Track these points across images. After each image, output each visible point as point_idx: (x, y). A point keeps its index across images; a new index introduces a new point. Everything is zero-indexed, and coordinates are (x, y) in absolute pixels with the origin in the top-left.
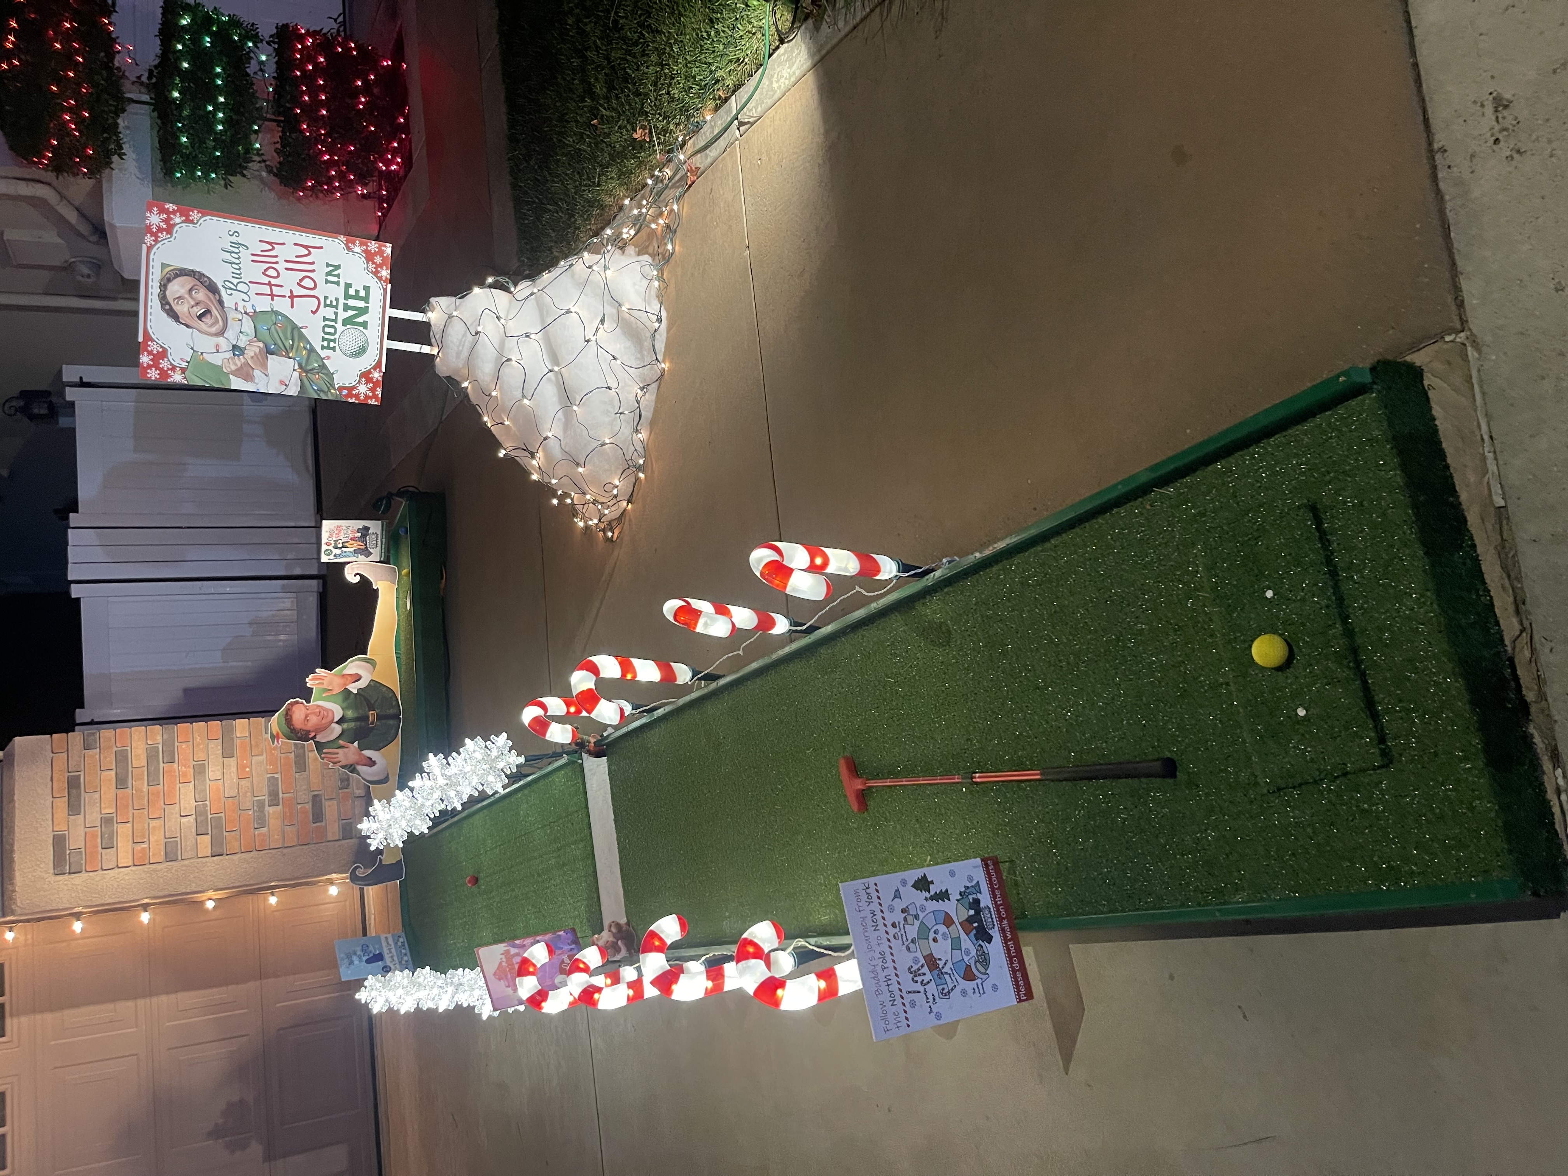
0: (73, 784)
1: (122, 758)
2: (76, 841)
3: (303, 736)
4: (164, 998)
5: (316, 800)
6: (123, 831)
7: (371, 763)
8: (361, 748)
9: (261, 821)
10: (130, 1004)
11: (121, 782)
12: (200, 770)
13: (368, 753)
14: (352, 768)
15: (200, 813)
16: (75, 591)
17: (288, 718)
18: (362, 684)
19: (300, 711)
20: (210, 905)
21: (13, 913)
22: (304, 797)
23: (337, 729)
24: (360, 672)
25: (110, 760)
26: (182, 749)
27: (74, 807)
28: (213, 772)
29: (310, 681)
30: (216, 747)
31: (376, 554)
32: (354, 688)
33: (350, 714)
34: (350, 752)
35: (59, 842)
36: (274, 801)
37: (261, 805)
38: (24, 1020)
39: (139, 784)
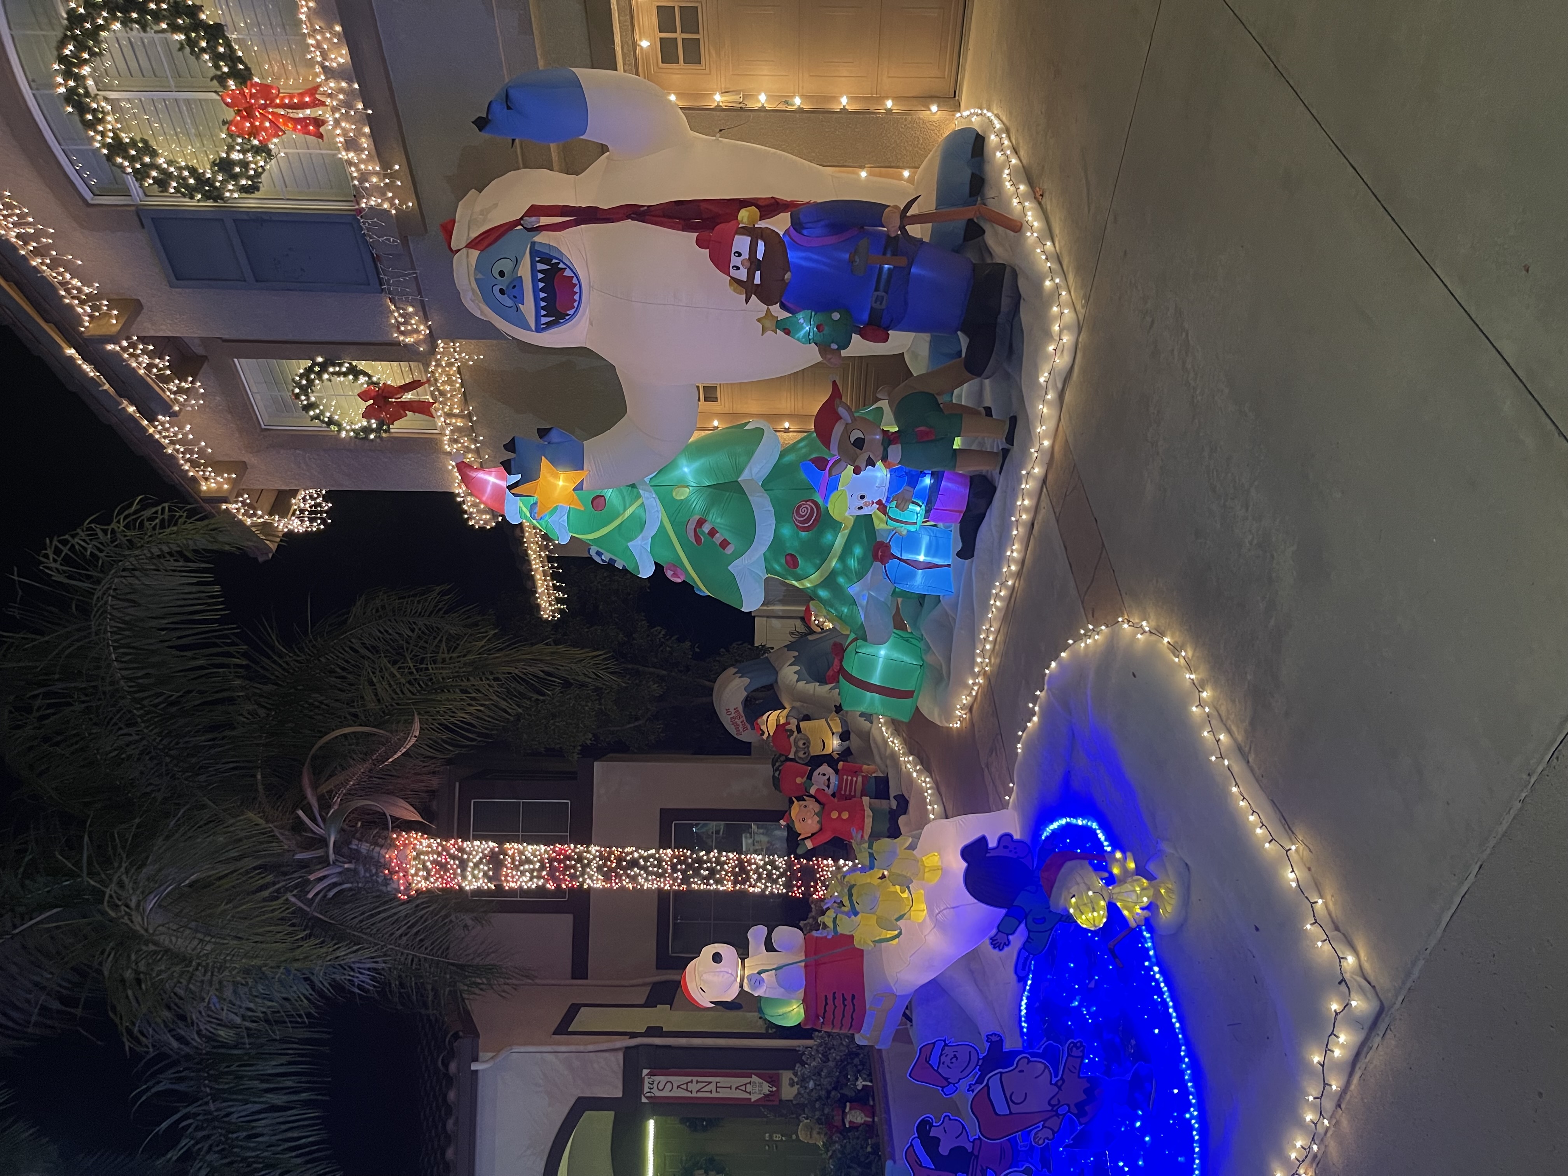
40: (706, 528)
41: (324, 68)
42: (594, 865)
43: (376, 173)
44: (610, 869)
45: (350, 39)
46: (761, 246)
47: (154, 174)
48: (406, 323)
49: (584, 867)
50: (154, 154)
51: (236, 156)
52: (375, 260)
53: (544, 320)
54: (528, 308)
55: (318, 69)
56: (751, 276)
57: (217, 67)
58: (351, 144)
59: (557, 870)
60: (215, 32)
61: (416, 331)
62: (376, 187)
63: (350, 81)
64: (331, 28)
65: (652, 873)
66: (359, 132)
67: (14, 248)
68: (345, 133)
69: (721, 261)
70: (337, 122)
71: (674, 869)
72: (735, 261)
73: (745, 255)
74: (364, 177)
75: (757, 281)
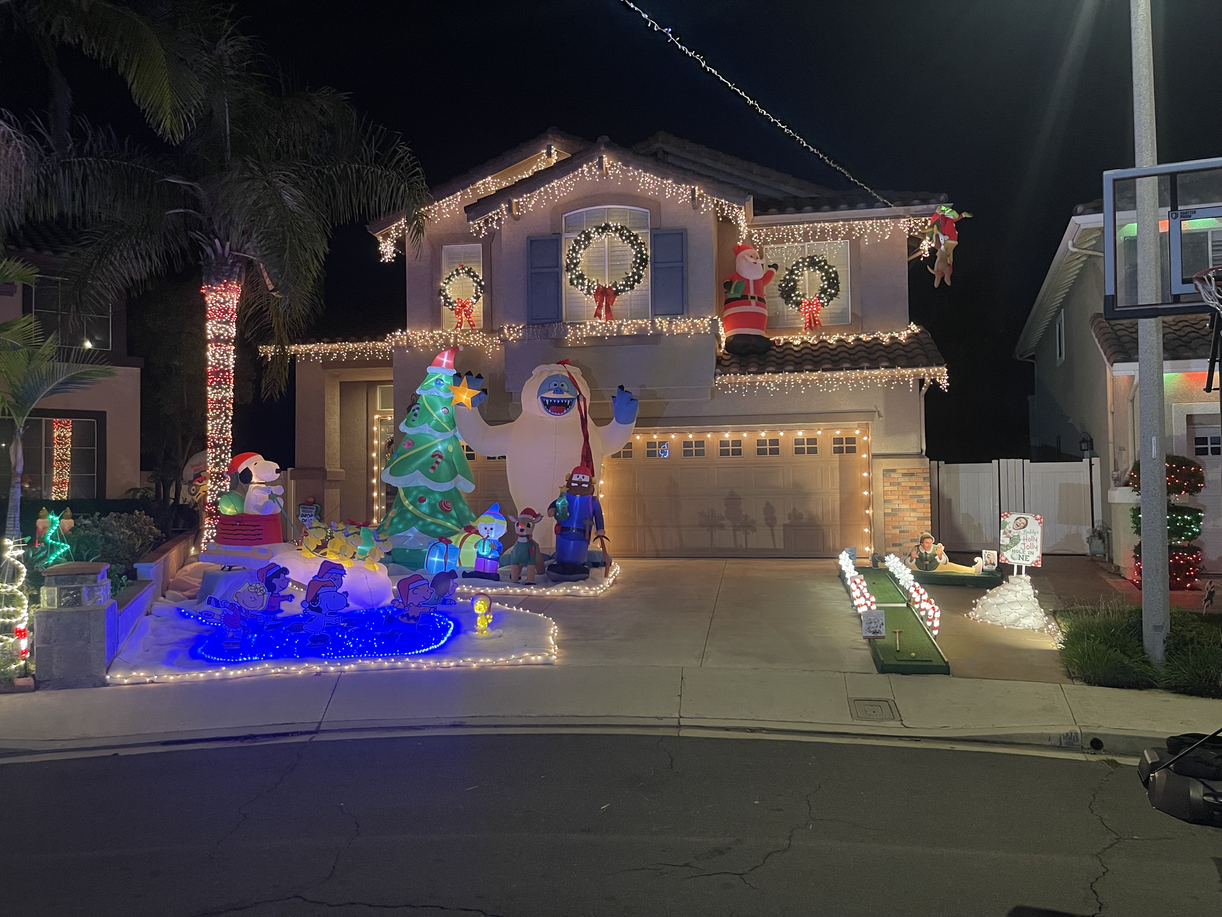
0: (912, 474)
1: (920, 488)
2: (893, 475)
3: (922, 540)
4: (838, 497)
5: (900, 545)
6: (896, 488)
7: (911, 561)
8: (916, 558)
9: (895, 528)
10: (838, 487)
11: (911, 488)
12: (914, 510)
13: (915, 560)
14: (910, 555)
15: (899, 510)
16: (995, 462)
17: (929, 537)
18: (938, 560)
19: (931, 541)
20: (867, 512)
21: (873, 458)
22: (901, 541)
23: (923, 552)
24: (942, 560)
25: (919, 484)
26: (922, 505)
27: (904, 475)
28: (912, 514)
29: (940, 544)
30: (922, 515)
31: (986, 568)
32: (937, 557)
33: (928, 556)
34: (915, 555)
35: (894, 471)
36: (900, 532)
37: (900, 528)
38: (838, 459)
39: (911, 493)
40: (439, 460)
41: (622, 324)
42: (227, 394)
43: (582, 334)
44: (225, 403)
45: (631, 336)
46: (586, 486)
47: (577, 247)
48: (514, 331)
49: (225, 389)
50: (584, 249)
51: (586, 282)
52: (543, 325)
53: (547, 401)
54: (550, 395)
55: (620, 322)
56: (575, 482)
57: (620, 285)
58: (593, 328)
59: (224, 374)
60: (632, 287)
61: (511, 335)
62: (577, 334)
63: (616, 333)
64: (635, 330)
65: (222, 427)
66: (598, 332)
67: (549, 183)
68: (597, 326)
69: (576, 471)
70: (601, 324)
71: (224, 439)
72: (581, 476)
73: (583, 480)
74: (581, 330)
75: (573, 484)
